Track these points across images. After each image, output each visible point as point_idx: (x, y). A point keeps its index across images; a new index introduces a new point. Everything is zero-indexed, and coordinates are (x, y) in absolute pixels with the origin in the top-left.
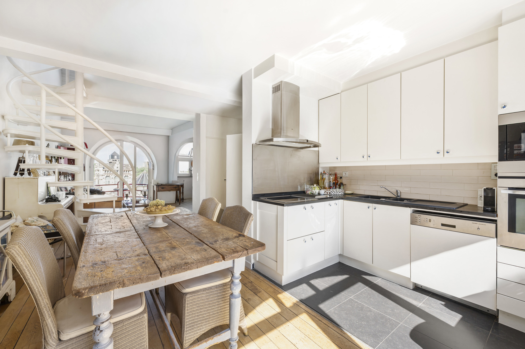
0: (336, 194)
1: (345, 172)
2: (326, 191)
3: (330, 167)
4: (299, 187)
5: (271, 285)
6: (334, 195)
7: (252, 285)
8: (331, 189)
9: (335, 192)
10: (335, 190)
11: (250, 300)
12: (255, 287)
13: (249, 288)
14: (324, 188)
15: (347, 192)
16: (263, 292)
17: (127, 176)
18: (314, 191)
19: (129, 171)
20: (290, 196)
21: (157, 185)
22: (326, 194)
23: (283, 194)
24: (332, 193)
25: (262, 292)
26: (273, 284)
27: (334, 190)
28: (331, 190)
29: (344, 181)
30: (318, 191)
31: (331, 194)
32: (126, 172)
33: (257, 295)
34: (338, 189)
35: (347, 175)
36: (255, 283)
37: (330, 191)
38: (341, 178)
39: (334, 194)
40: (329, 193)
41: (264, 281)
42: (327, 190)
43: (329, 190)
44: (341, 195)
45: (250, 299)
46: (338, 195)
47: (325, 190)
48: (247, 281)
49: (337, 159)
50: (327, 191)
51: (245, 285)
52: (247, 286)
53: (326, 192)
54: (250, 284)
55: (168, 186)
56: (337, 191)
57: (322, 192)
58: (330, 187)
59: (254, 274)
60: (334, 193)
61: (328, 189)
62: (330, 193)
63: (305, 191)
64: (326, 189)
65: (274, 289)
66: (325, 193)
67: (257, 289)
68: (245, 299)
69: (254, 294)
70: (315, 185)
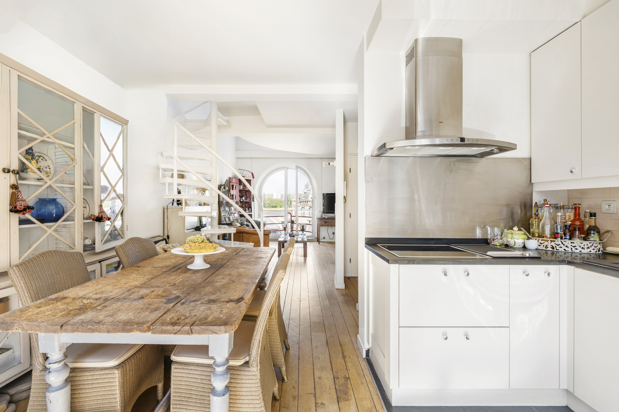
0: (570, 251)
1: (610, 202)
2: (542, 242)
3: (568, 191)
4: (478, 231)
5: (375, 397)
6: (565, 254)
7: (345, 383)
8: (556, 238)
9: (570, 247)
10: (570, 241)
11: (322, 406)
12: (348, 388)
13: (337, 387)
14: (541, 236)
15: (610, 249)
16: (353, 401)
17: (304, 208)
18: (509, 239)
19: (307, 202)
20: (448, 246)
21: (319, 219)
22: (544, 248)
23: (433, 242)
24: (560, 249)
25: (351, 401)
26: (379, 397)
27: (564, 243)
28: (558, 241)
29: (602, 223)
30: (522, 241)
31: (555, 250)
32: (303, 203)
33: (339, 403)
34: (578, 240)
35: (613, 210)
36: (351, 382)
37: (553, 244)
38: (593, 215)
39: (565, 250)
40: (549, 246)
41: (369, 385)
42: (545, 241)
43: (551, 241)
44: (590, 254)
45: (324, 404)
46: (578, 255)
47: (540, 241)
48: (343, 375)
49: (571, 172)
50: (546, 243)
51: (334, 380)
52: (337, 381)
53: (542, 245)
54: (343, 380)
55: (332, 220)
56: (573, 245)
57: (533, 244)
58: (555, 235)
59: (363, 367)
60: (567, 249)
61: (550, 238)
62: (553, 248)
63: (487, 239)
64: (545, 239)
65: (373, 405)
66: (540, 246)
67: (346, 393)
68: (317, 402)
69: (336, 399)
70: (516, 228)
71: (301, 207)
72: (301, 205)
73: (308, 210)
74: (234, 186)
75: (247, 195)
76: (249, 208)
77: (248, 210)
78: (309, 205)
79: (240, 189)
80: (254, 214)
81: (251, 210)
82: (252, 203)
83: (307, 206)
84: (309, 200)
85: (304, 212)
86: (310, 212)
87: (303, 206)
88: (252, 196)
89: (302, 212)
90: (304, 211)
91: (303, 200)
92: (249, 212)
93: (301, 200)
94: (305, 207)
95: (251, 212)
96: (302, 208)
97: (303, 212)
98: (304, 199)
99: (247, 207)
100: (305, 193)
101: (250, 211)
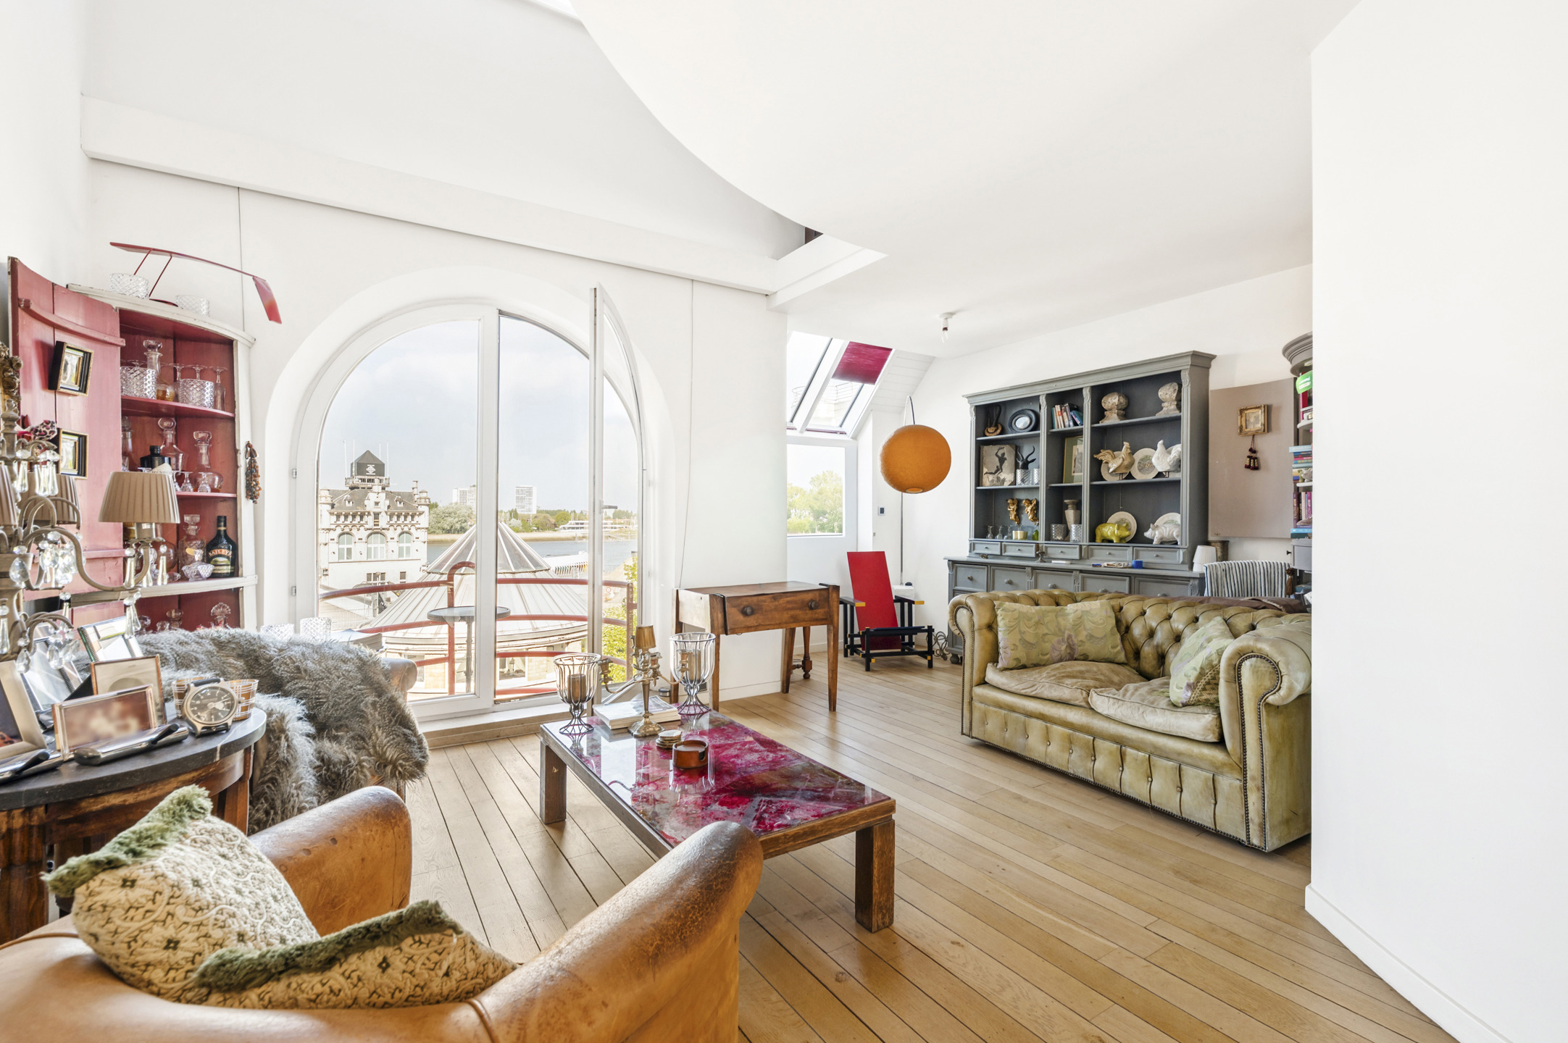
71: (339, 531)
72: (338, 525)
73: (364, 540)
74: (71, 360)
75: (196, 450)
76: (211, 545)
77: (207, 559)
78: (367, 526)
79: (135, 393)
80: (259, 588)
81: (235, 561)
82: (246, 506)
83: (362, 528)
84: (368, 509)
85: (349, 546)
86: (369, 546)
87: (347, 530)
88: (243, 462)
89: (341, 546)
90: (349, 543)
91: (347, 511)
92: (214, 576)
93: (340, 511)
94: (354, 531)
95: (235, 573)
96: (340, 535)
97: (345, 546)
98: (350, 508)
99: (190, 538)
100: (352, 488)
101: (227, 569)
